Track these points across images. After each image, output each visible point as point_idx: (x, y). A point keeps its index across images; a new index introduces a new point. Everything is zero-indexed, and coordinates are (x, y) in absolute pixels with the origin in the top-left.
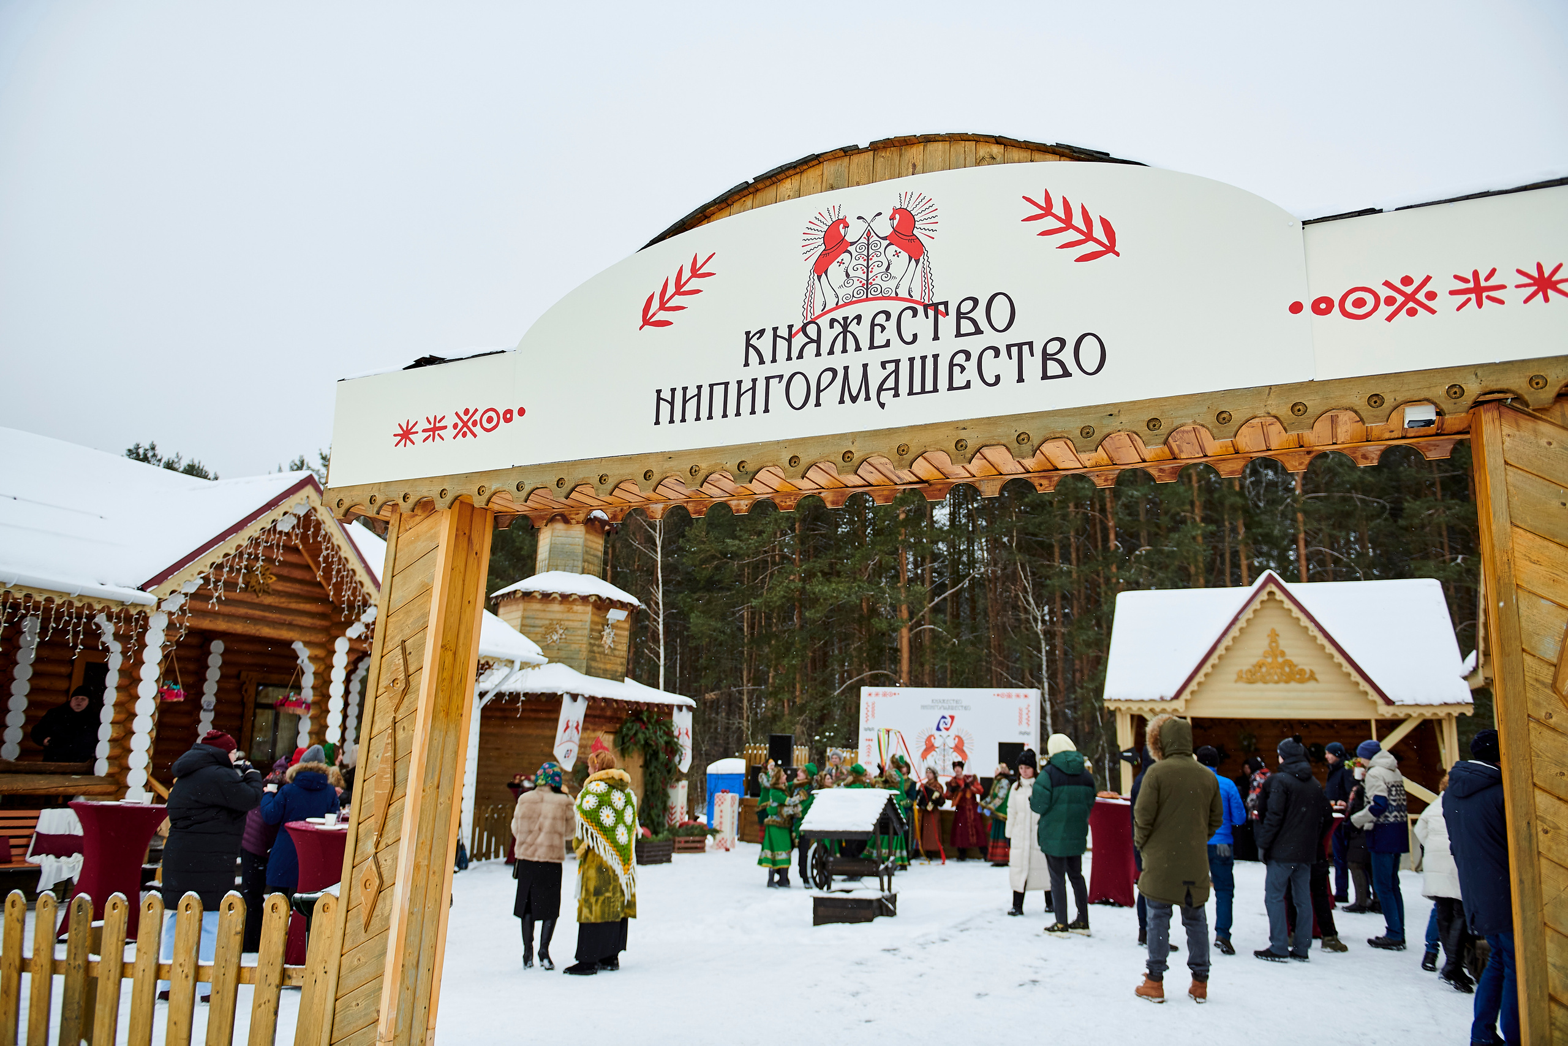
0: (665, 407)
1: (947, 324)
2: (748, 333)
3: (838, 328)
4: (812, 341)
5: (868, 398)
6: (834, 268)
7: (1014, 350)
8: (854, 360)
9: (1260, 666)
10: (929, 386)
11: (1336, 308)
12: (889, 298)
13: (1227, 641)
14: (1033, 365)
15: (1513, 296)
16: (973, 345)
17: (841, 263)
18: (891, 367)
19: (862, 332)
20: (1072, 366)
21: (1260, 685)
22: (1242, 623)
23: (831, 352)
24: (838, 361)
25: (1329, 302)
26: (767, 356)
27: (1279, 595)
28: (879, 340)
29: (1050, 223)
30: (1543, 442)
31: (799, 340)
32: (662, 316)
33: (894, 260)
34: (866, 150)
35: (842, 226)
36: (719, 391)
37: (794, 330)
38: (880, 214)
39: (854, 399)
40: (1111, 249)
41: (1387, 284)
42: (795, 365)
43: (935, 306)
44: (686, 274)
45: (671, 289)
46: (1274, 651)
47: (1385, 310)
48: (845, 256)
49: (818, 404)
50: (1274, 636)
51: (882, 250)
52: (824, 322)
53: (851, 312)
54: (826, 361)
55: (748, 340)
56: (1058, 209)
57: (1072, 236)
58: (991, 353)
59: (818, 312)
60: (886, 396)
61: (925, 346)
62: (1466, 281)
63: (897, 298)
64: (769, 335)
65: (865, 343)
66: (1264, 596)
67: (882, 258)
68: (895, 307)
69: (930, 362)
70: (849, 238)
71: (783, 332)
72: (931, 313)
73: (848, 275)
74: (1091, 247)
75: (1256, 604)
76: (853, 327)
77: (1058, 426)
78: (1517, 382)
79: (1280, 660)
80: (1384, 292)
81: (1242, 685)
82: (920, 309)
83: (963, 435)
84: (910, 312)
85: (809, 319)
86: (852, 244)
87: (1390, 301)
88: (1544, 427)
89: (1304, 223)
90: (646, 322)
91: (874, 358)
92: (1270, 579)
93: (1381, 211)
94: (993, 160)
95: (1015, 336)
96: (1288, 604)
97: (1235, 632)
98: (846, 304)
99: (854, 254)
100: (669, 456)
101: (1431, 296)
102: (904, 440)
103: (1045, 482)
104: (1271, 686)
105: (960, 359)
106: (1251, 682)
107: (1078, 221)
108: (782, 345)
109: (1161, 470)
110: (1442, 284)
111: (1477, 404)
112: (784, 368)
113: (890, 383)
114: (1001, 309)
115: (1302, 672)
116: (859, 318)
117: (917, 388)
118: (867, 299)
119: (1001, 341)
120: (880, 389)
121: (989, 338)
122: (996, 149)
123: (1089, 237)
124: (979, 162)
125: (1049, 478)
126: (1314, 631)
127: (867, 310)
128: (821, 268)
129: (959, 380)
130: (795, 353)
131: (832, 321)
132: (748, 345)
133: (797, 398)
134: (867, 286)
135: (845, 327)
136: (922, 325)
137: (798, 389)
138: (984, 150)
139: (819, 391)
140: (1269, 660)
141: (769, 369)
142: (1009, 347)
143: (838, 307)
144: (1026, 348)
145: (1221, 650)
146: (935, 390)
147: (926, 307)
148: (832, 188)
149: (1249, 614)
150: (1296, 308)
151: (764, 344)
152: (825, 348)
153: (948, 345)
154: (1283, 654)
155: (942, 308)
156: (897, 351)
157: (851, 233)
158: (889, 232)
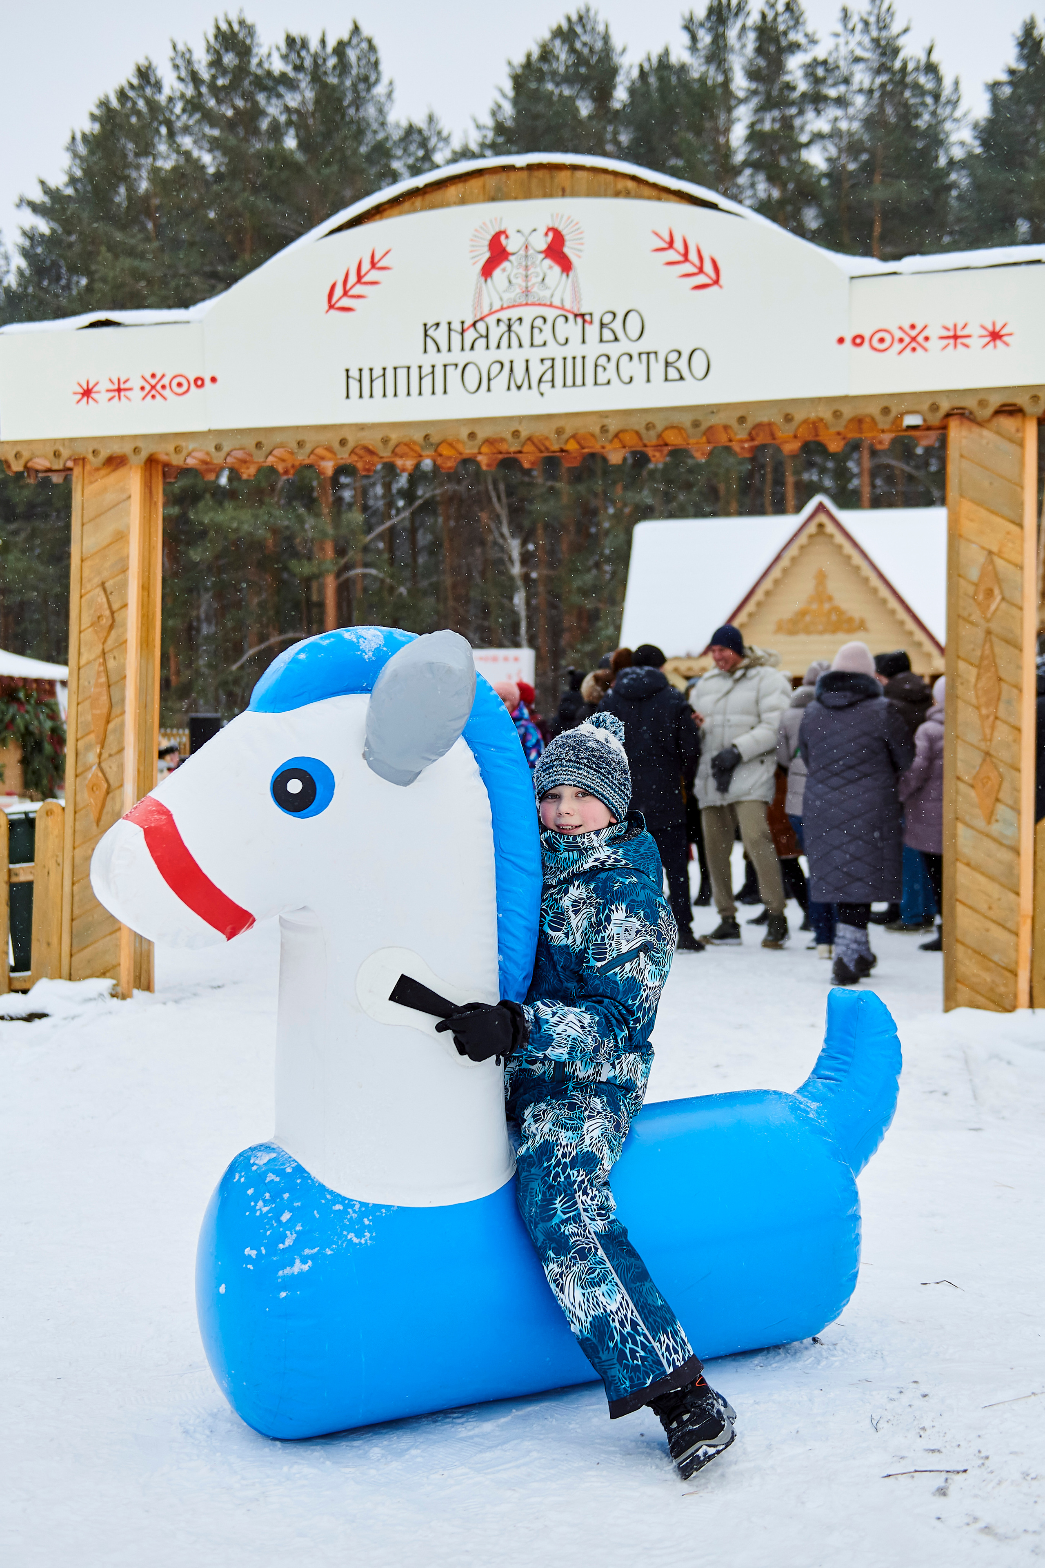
0: (354, 385)
1: (593, 331)
2: (425, 325)
3: (503, 327)
4: (481, 336)
5: (530, 387)
6: (497, 273)
7: (644, 357)
8: (518, 356)
9: (803, 613)
10: (579, 381)
11: (866, 344)
12: (545, 305)
13: (767, 584)
14: (658, 369)
15: (976, 343)
16: (614, 350)
17: (504, 270)
18: (548, 363)
19: (523, 330)
20: (685, 373)
21: (802, 637)
22: (785, 562)
23: (498, 347)
24: (504, 355)
25: (862, 337)
26: (444, 346)
27: (830, 528)
28: (538, 340)
29: (672, 256)
30: (984, 442)
31: (470, 335)
32: (345, 302)
33: (549, 272)
34: (521, 169)
35: (503, 238)
36: (402, 374)
37: (466, 326)
38: (535, 230)
39: (519, 388)
40: (716, 282)
41: (901, 328)
42: (467, 356)
43: (583, 316)
44: (366, 266)
45: (353, 279)
46: (821, 595)
47: (898, 347)
48: (505, 264)
49: (489, 390)
50: (821, 578)
51: (538, 262)
52: (491, 320)
53: (514, 314)
54: (495, 354)
55: (426, 331)
56: (679, 245)
57: (688, 268)
58: (626, 358)
59: (486, 311)
60: (546, 387)
61: (575, 349)
62: (948, 329)
63: (551, 305)
64: (444, 327)
65: (526, 342)
66: (812, 528)
67: (538, 270)
68: (550, 314)
69: (579, 362)
70: (510, 249)
71: (456, 326)
72: (580, 320)
73: (510, 282)
74: (701, 279)
75: (803, 539)
76: (516, 327)
77: (676, 419)
78: (970, 403)
79: (827, 606)
80: (898, 334)
81: (782, 638)
82: (571, 317)
83: (606, 421)
84: (562, 319)
85: (478, 318)
86: (513, 254)
87: (901, 340)
88: (985, 433)
89: (852, 278)
90: (331, 307)
91: (535, 355)
92: (821, 507)
93: (900, 274)
94: (627, 194)
95: (644, 345)
96: (839, 538)
97: (776, 573)
98: (509, 307)
99: (515, 264)
100: (362, 427)
101: (927, 339)
102: (561, 423)
103: (657, 454)
104: (815, 638)
105: (603, 361)
106: (792, 632)
107: (693, 256)
108: (456, 338)
109: (743, 448)
110: (935, 331)
111: (948, 415)
112: (461, 358)
113: (548, 377)
114: (633, 323)
115: (850, 620)
116: (520, 319)
117: (569, 382)
118: (527, 304)
119: (634, 349)
120: (540, 381)
121: (624, 345)
122: (630, 184)
123: (701, 270)
124: (617, 194)
125: (661, 451)
126: (867, 571)
127: (528, 314)
128: (487, 270)
129: (602, 378)
130: (468, 345)
131: (499, 321)
132: (426, 335)
133: (472, 383)
134: (527, 292)
135: (509, 326)
136: (572, 329)
137: (472, 375)
138: (622, 184)
139: (489, 380)
140: (814, 606)
141: (445, 357)
142: (640, 354)
143: (502, 309)
144: (652, 356)
145: (759, 595)
146: (584, 384)
147: (576, 316)
148: (493, 199)
149: (793, 551)
150: (841, 340)
151: (441, 335)
152: (493, 343)
153: (593, 349)
154: (830, 599)
155: (587, 318)
156: (553, 350)
157: (512, 244)
158: (543, 246)
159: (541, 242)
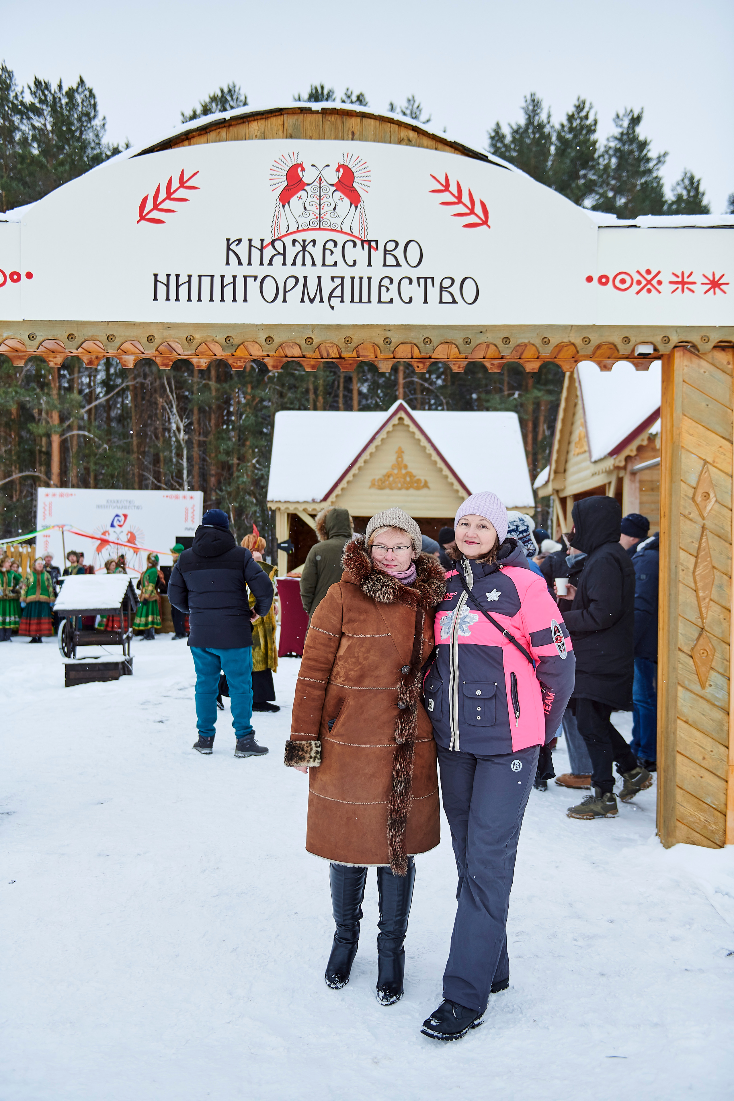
0: (162, 289)
1: (377, 256)
2: (228, 240)
3: (298, 247)
4: (279, 253)
5: (321, 301)
6: (294, 200)
7: (422, 281)
8: (312, 273)
9: (388, 476)
10: (365, 299)
11: (610, 283)
12: (335, 231)
13: (366, 456)
14: (433, 292)
15: (700, 289)
16: (396, 274)
17: (300, 198)
18: (338, 281)
19: (317, 252)
20: (458, 297)
21: (387, 491)
22: (377, 442)
23: (294, 264)
24: (299, 271)
25: (607, 278)
26: (245, 260)
27: (407, 421)
28: (329, 260)
29: (447, 197)
30: (702, 371)
31: (269, 252)
32: (155, 215)
33: (339, 203)
34: (317, 112)
35: (299, 169)
36: (206, 282)
37: (265, 244)
38: (328, 166)
39: (312, 301)
40: (485, 222)
41: (638, 272)
42: (266, 270)
43: (369, 242)
44: (175, 184)
45: (163, 195)
46: (400, 464)
47: (636, 288)
48: (302, 193)
49: (285, 301)
50: (400, 453)
51: (330, 193)
52: (288, 241)
53: (309, 236)
54: (289, 270)
55: (228, 245)
56: (453, 188)
57: (460, 209)
58: (407, 281)
59: (283, 233)
60: (335, 301)
61: (361, 270)
62: (678, 277)
63: (341, 231)
64: (245, 243)
65: (319, 261)
66: (395, 421)
67: (330, 200)
68: (341, 238)
69: (365, 282)
70: (305, 180)
71: (257, 243)
72: (366, 246)
73: (305, 208)
74: (472, 219)
75: (389, 427)
76: (309, 248)
77: (450, 336)
78: (695, 338)
79: (404, 471)
80: (636, 277)
81: (374, 491)
82: (359, 243)
83: (389, 334)
84: (351, 244)
85: (276, 237)
86: (308, 185)
87: (639, 282)
88: (703, 363)
89: (599, 227)
90: (142, 218)
91: (326, 273)
92: (401, 407)
93: (639, 227)
94: (409, 142)
95: (422, 271)
96: (413, 428)
97: (372, 448)
98: (304, 230)
99: (310, 193)
100: (168, 326)
101: (660, 283)
102: (349, 333)
104: (395, 492)
105: (386, 282)
106: (381, 488)
107: (466, 199)
108: (256, 254)
110: (666, 277)
111: (675, 347)
112: (261, 272)
113: (338, 292)
114: (413, 251)
115: (418, 481)
116: (314, 242)
117: (357, 298)
118: (320, 229)
119: (414, 274)
120: (330, 296)
121: (405, 270)
122: (412, 134)
123: (472, 212)
124: (400, 142)
126: (430, 450)
127: (321, 237)
128: (285, 198)
129: (386, 297)
130: (266, 261)
131: (294, 241)
132: (228, 249)
133: (269, 294)
134: (320, 218)
135: (304, 247)
136: (360, 254)
137: (269, 288)
138: (404, 133)
139: (285, 292)
140: (396, 471)
141: (245, 270)
142: (418, 279)
143: (298, 231)
144: (429, 281)
145: (360, 463)
146: (369, 301)
147: (363, 242)
148: (291, 137)
149: (383, 434)
150: (589, 279)
151: (242, 250)
152: (289, 260)
153: (377, 272)
154: (406, 467)
155: (373, 244)
156: (342, 270)
157: (308, 176)
158: (335, 181)
159: (332, 177)
